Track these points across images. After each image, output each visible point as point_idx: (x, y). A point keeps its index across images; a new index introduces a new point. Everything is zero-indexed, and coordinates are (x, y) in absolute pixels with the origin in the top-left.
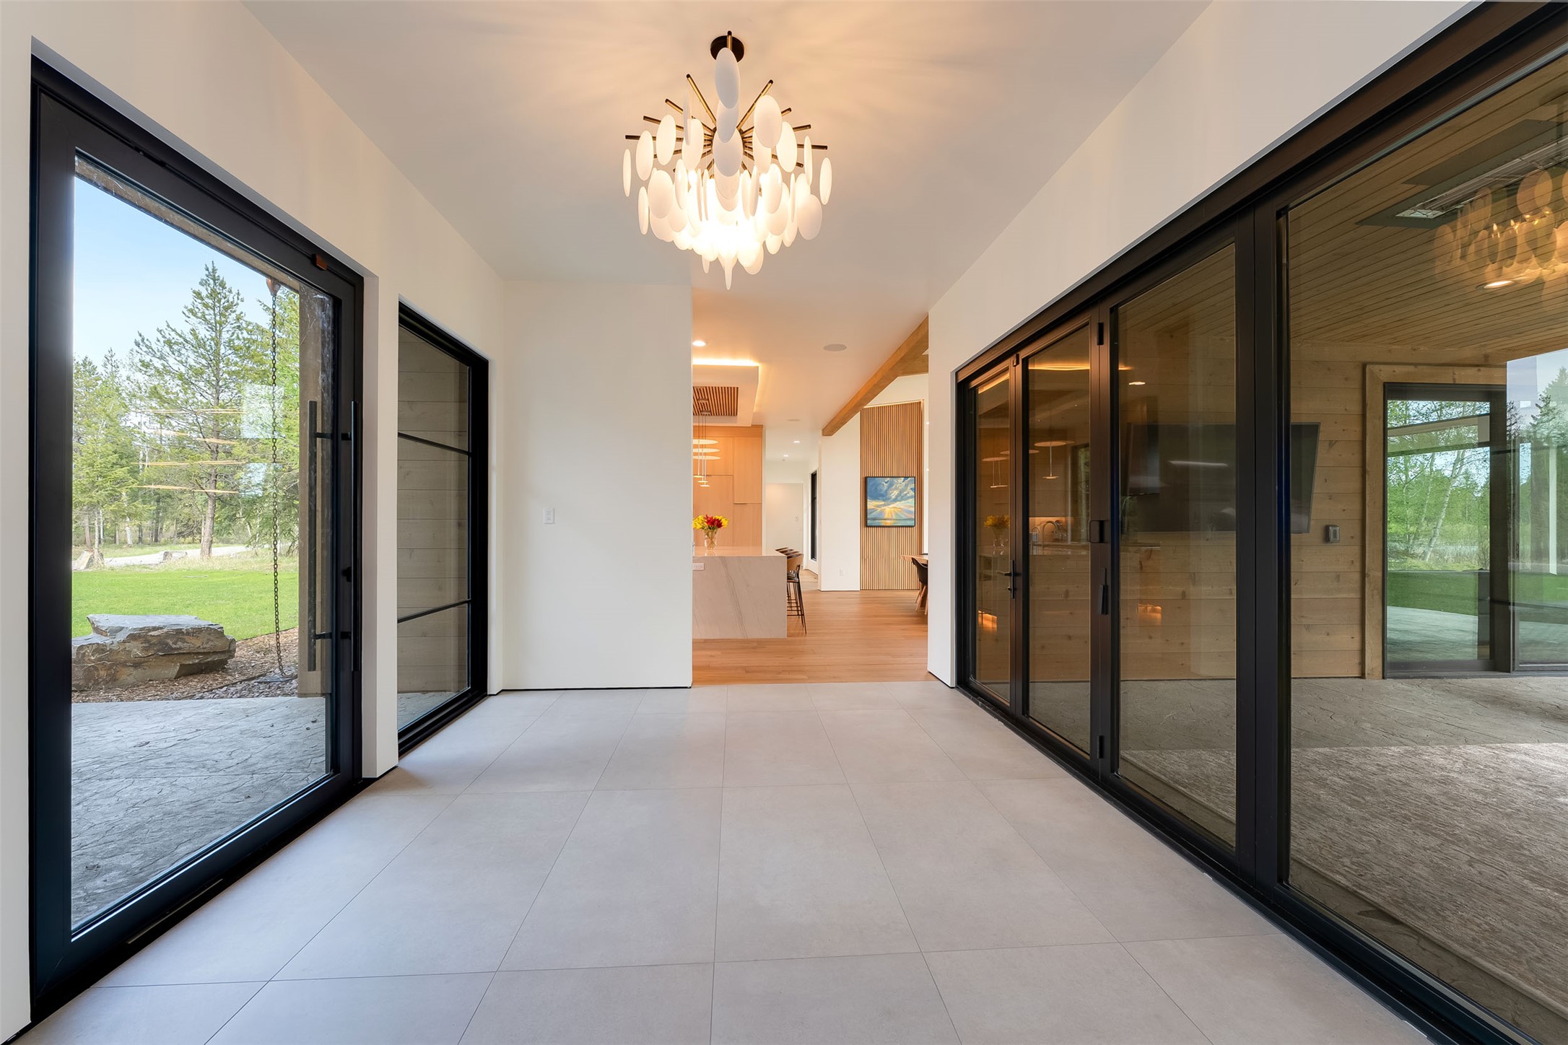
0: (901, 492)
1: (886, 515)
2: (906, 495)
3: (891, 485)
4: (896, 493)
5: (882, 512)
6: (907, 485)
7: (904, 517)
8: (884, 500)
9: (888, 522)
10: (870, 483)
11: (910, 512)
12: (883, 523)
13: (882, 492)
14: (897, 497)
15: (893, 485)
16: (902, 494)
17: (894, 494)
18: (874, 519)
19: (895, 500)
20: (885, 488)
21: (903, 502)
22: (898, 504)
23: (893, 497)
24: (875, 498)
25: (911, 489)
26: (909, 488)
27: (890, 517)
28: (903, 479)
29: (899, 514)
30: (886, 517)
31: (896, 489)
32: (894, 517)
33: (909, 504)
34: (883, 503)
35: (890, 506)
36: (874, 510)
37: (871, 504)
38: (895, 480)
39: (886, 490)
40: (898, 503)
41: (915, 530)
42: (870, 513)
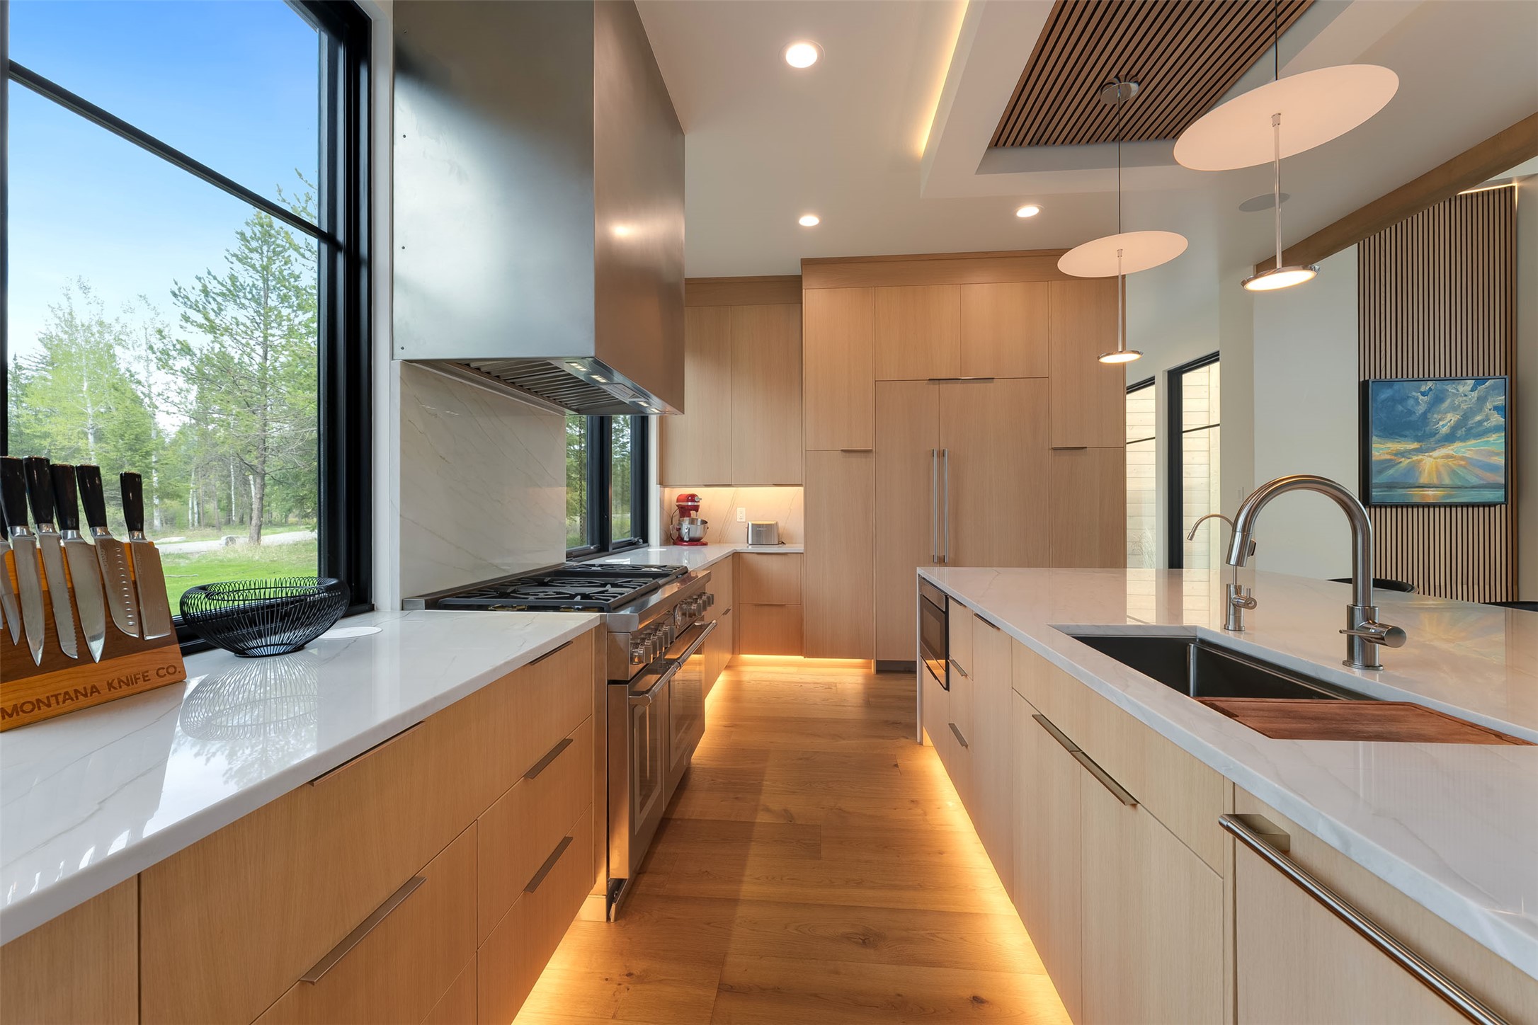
0: (1465, 417)
1: (1426, 474)
2: (1480, 423)
3: (1438, 399)
4: (1452, 418)
5: (1413, 469)
6: (1482, 400)
7: (1474, 480)
8: (1418, 439)
9: (1430, 492)
10: (1381, 396)
11: (1492, 468)
12: (1416, 495)
13: (1413, 418)
14: (1454, 429)
15: (1443, 400)
16: (1470, 423)
17: (1446, 421)
18: (1390, 486)
19: (1450, 438)
20: (1421, 409)
21: (1473, 442)
22: (1456, 449)
23: (1445, 430)
24: (1394, 431)
25: (1496, 408)
26: (1489, 405)
27: (1435, 481)
28: (1469, 383)
29: (1461, 471)
30: (1424, 479)
31: (1454, 409)
32: (1447, 481)
33: (1492, 448)
34: (1415, 445)
35: (1435, 454)
36: (1388, 464)
37: (1381, 450)
38: (1450, 388)
39: (1425, 413)
40: (1457, 445)
41: (1499, 514)
42: (1380, 472)
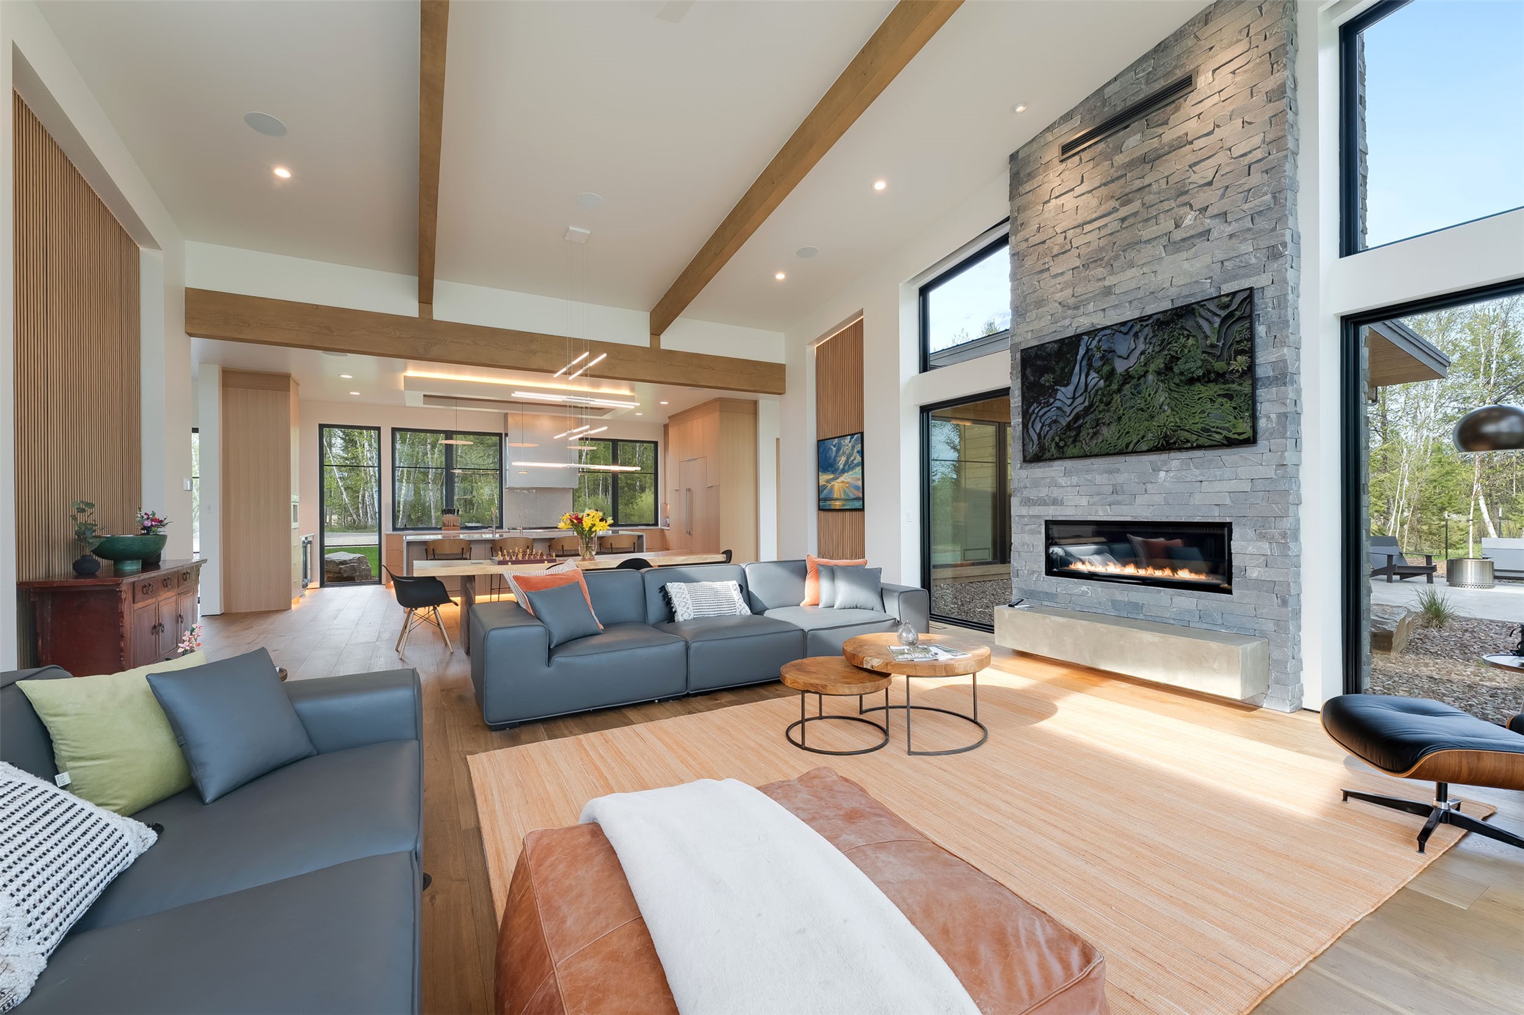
0: (848, 458)
1: (836, 492)
2: (852, 461)
4: (843, 459)
5: (832, 489)
6: (852, 447)
7: (850, 495)
8: (833, 472)
9: (837, 502)
10: (824, 448)
11: (853, 488)
12: (834, 504)
13: (831, 461)
14: (844, 465)
15: (841, 449)
16: (849, 461)
17: (842, 461)
18: (828, 499)
19: (843, 471)
20: (835, 454)
21: (850, 472)
22: (844, 477)
23: (841, 467)
24: (829, 468)
25: (858, 452)
26: (856, 450)
27: (838, 496)
28: (849, 437)
29: (847, 490)
30: (835, 496)
31: (844, 453)
32: (843, 497)
33: (857, 477)
34: (832, 476)
35: (838, 480)
36: (827, 486)
37: (824, 478)
38: (843, 440)
39: (835, 457)
40: (846, 474)
42: (824, 491)
